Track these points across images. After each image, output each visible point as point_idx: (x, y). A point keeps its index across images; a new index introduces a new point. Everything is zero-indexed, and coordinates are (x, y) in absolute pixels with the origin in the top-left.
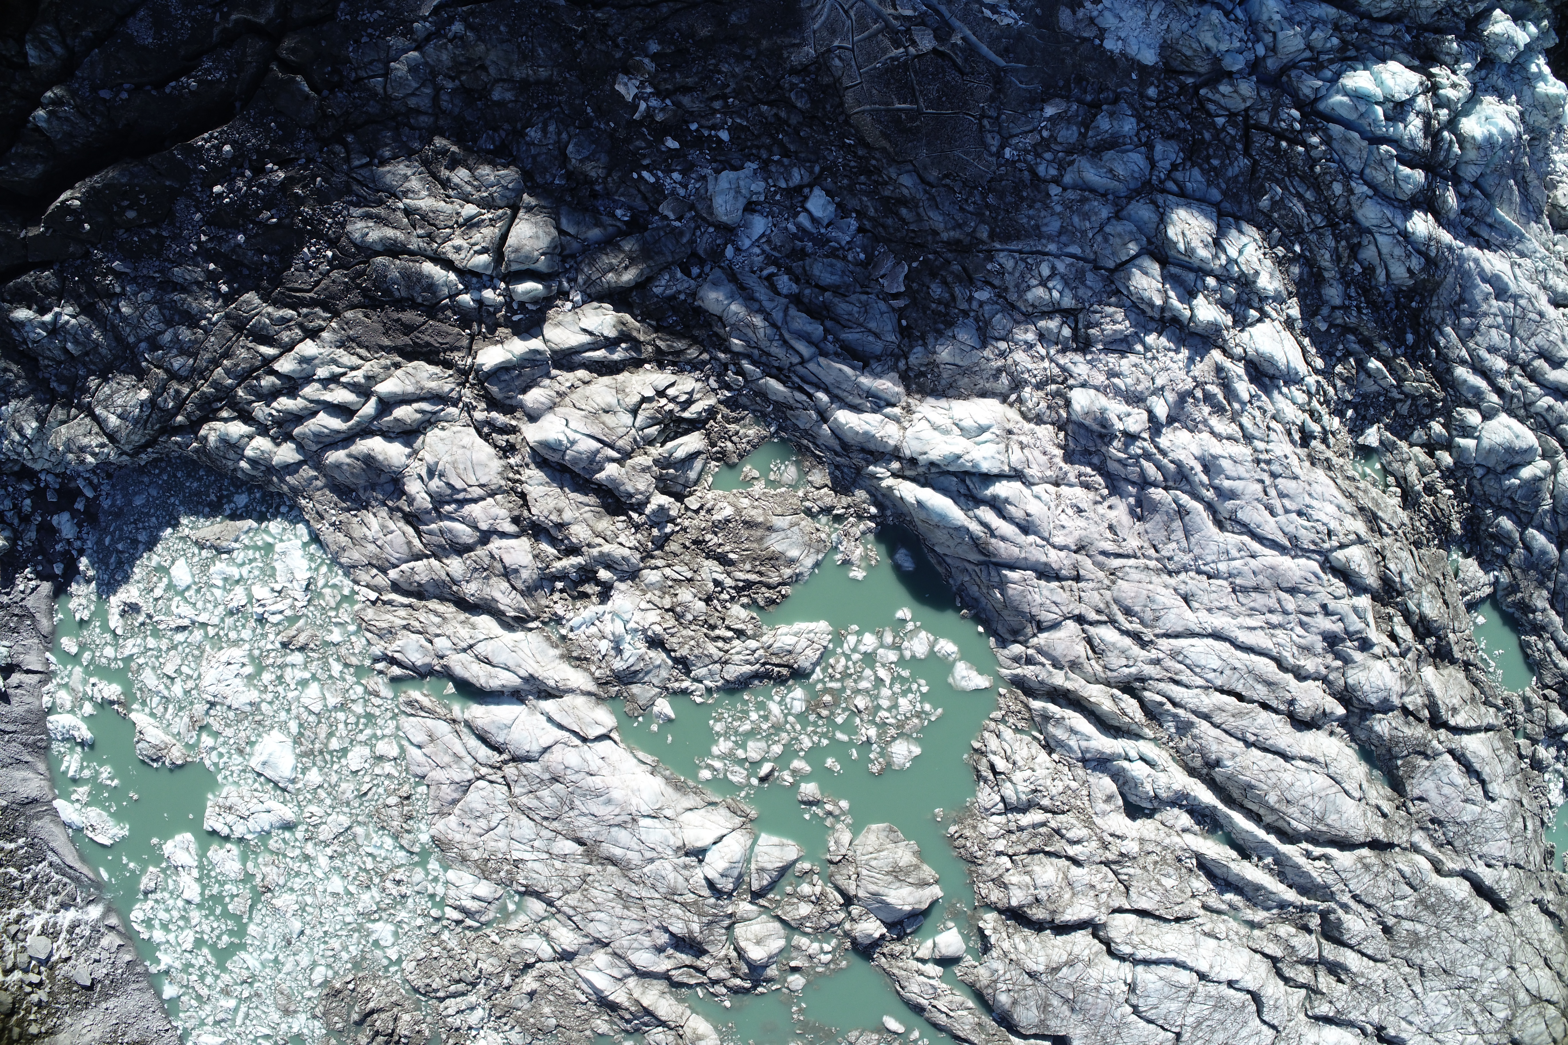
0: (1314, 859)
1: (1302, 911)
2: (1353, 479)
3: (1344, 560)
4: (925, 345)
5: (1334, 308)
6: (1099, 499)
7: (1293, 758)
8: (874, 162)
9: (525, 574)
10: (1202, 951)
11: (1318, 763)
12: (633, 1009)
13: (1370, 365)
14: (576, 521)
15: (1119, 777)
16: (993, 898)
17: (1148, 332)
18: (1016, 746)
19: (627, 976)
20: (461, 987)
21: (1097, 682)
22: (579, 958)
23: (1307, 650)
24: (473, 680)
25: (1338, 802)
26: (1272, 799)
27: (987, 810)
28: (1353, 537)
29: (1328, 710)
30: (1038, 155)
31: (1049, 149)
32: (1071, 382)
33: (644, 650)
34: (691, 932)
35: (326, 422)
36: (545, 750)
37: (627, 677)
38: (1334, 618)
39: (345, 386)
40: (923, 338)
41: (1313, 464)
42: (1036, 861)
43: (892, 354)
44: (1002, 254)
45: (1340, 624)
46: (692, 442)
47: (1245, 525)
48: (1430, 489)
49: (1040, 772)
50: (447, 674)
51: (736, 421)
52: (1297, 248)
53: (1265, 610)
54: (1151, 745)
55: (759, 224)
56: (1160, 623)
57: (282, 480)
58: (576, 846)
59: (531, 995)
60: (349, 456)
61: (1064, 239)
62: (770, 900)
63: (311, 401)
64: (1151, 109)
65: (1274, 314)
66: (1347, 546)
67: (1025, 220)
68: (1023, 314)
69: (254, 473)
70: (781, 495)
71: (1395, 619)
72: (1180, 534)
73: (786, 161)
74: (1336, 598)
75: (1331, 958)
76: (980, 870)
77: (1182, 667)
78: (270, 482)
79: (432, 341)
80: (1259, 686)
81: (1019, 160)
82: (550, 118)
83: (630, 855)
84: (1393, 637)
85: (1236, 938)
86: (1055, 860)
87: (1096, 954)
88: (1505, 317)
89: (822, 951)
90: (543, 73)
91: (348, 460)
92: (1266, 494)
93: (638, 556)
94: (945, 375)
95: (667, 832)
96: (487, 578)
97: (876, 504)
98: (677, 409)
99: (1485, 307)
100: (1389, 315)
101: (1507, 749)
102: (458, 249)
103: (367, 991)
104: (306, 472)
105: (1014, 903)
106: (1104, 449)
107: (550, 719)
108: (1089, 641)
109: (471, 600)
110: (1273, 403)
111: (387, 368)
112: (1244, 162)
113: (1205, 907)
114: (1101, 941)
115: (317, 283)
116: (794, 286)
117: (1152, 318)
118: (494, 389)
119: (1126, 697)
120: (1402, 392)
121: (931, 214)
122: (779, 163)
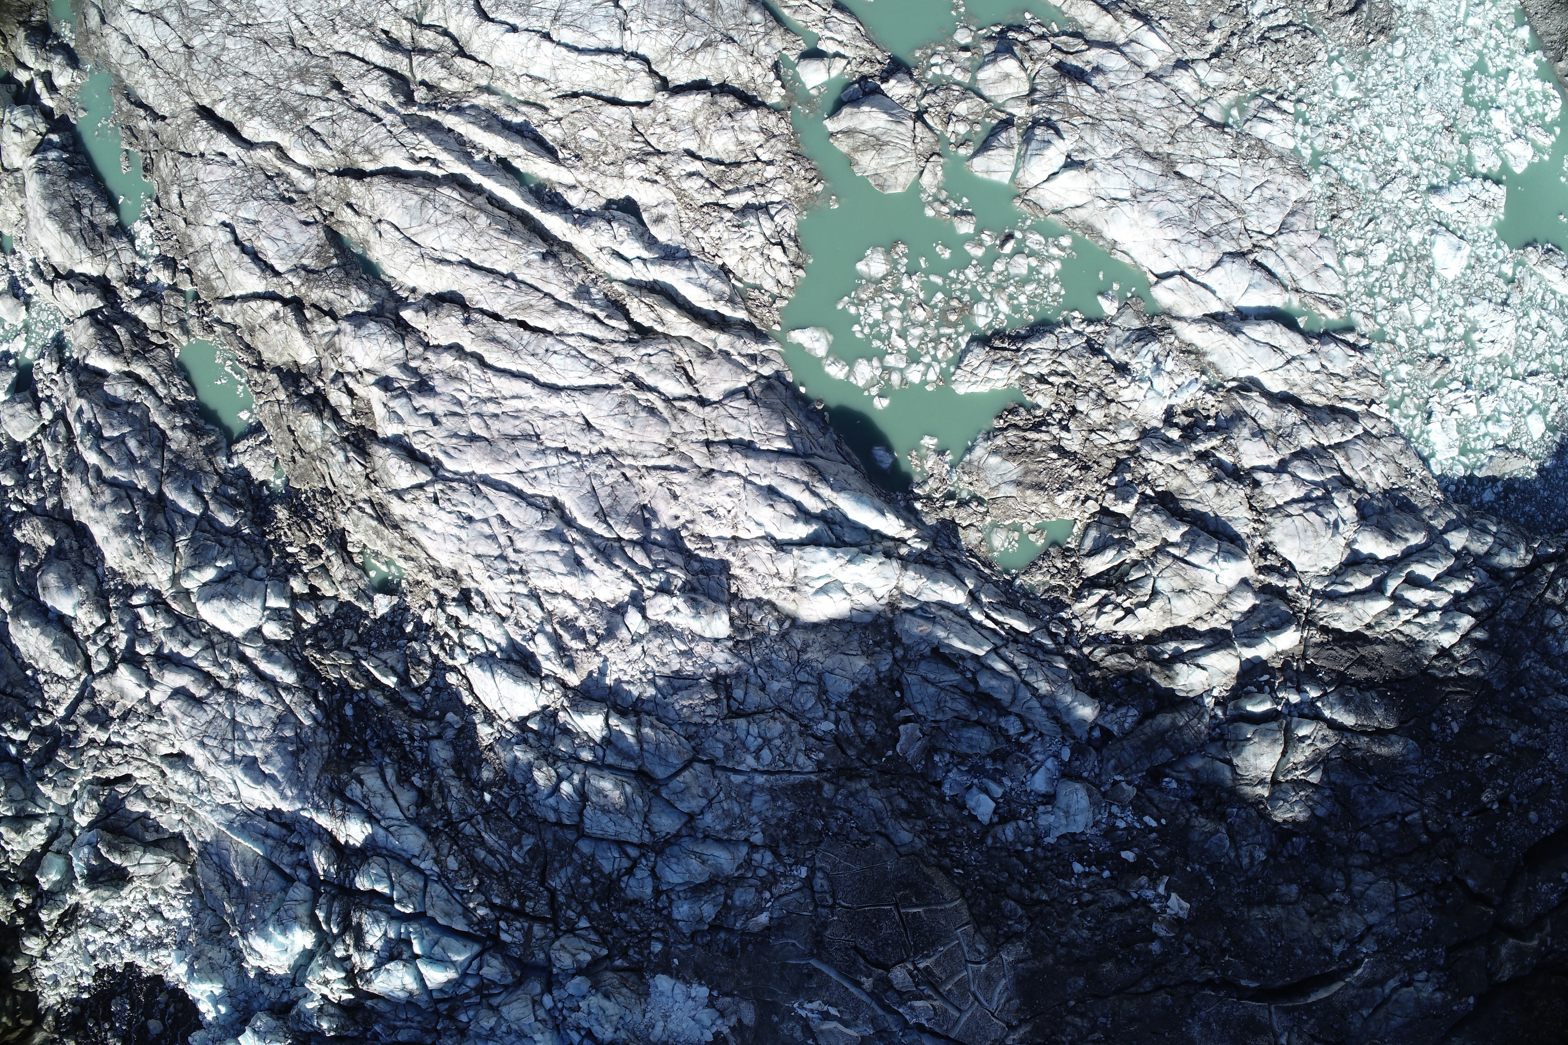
0: (427, 158)
1: (435, 105)
2: (407, 558)
3: (418, 472)
4: (878, 673)
5: (439, 737)
6: (690, 526)
7: (460, 263)
8: (935, 852)
9: (1246, 432)
10: (548, 63)
11: (432, 259)
12: (1120, 12)
13: (395, 679)
14: (1203, 485)
15: (651, 242)
16: (773, 118)
17: (653, 699)
18: (760, 272)
19: (1126, 44)
20: (1275, 35)
21: (678, 339)
22: (1171, 63)
23: (452, 377)
24: (1285, 330)
25: (408, 218)
26: (483, 221)
27: (786, 207)
28: (407, 497)
29: (423, 314)
30: (772, 872)
31: (761, 879)
32: (730, 644)
33: (1133, 362)
34: (1074, 87)
35: (1427, 570)
36: (1217, 264)
37: (1146, 335)
38: (424, 411)
39: (1413, 605)
40: (880, 680)
41: (455, 572)
42: (733, 155)
43: (909, 662)
44: (810, 769)
45: (417, 405)
46: (1095, 566)
47: (530, 504)
48: (314, 552)
49: (735, 245)
50: (1307, 335)
51: (1052, 588)
52: (487, 797)
53: (503, 417)
54: (615, 275)
55: (1039, 782)
56: (617, 400)
57: (1459, 514)
58: (1182, 171)
59: (1212, 28)
60: (1406, 540)
61: (748, 789)
62: (995, 117)
63: (1442, 589)
64: (657, 929)
65: (508, 726)
66: (413, 487)
67: (788, 805)
68: (782, 710)
69: (1483, 521)
70: (1008, 517)
71: (349, 412)
72: (602, 492)
73: (1019, 847)
74: (424, 432)
75: (399, 56)
76: (787, 147)
77: (590, 355)
78: (1468, 513)
79: (1341, 651)
80: (505, 337)
81: (791, 866)
82: (1246, 871)
83: (1135, 163)
84: (351, 393)
85: (508, 76)
86: (713, 156)
87: (663, 61)
88: (244, 739)
89: (941, 66)
90: (1256, 913)
91: (1407, 535)
92: (510, 538)
93: (1143, 453)
94: (855, 644)
95: (1103, 185)
96: (1278, 428)
97: (915, 512)
98: (1113, 597)
99: (269, 749)
100: (375, 734)
101: (207, 279)
102: (1324, 739)
103: (1356, 32)
104: (1439, 523)
105: (753, 113)
106: (690, 577)
107: (1214, 292)
108: (690, 380)
109: (1290, 407)
110: (507, 634)
111: (1379, 624)
112: (555, 883)
113: (545, 109)
114: (657, 74)
115: (1442, 700)
116: (1003, 725)
117: (649, 714)
118: (1284, 608)
119: (647, 324)
120: (353, 653)
121: (880, 804)
122: (1026, 845)
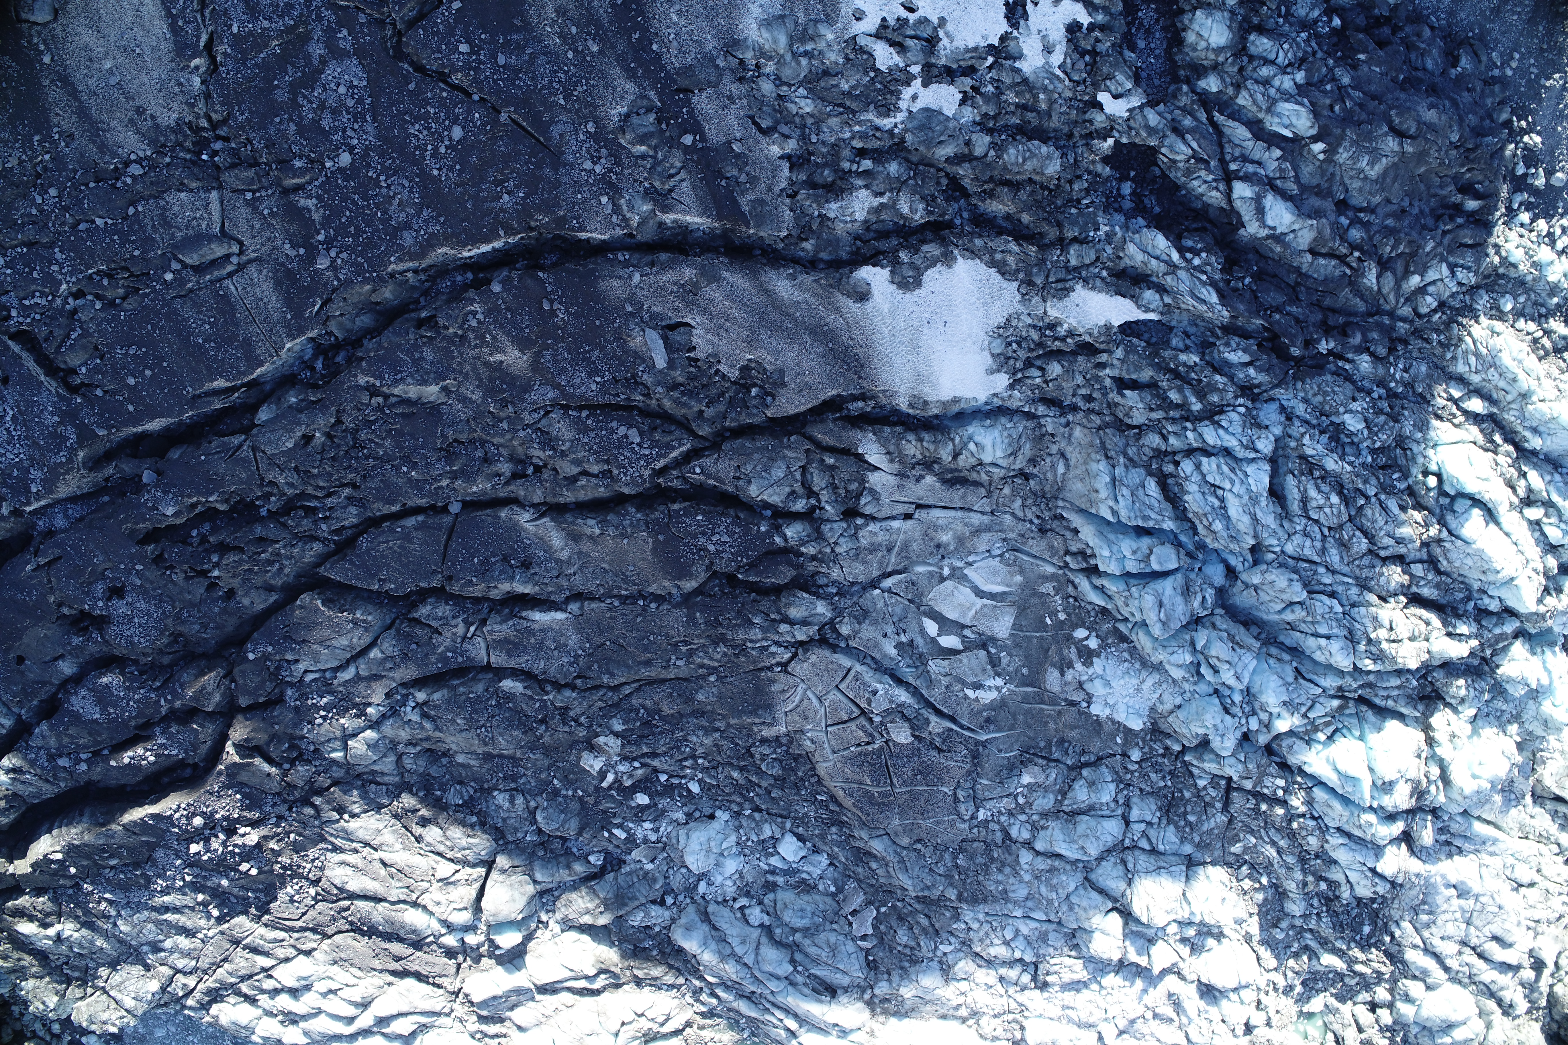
4: (889, 981)
5: (1295, 919)
17: (1104, 976)
30: (1012, 815)
31: (1024, 812)
32: (1026, 1013)
35: (328, 1025)
39: (342, 1000)
40: (889, 975)
43: (858, 986)
44: (967, 915)
48: (1366, 1043)
52: (1264, 880)
55: (732, 865)
61: (1030, 904)
63: (312, 1007)
64: (1132, 772)
65: (1232, 936)
67: (993, 886)
68: (986, 961)
73: (757, 815)
79: (420, 968)
81: (993, 821)
88: (1464, 912)
98: (656, 1026)
99: (1445, 906)
102: (438, 904)
110: (1221, 1011)
111: (381, 987)
112: (1221, 819)
115: (304, 914)
116: (766, 917)
117: (1110, 964)
118: (484, 1013)
120: (1352, 972)
121: (901, 877)
122: (749, 816)
